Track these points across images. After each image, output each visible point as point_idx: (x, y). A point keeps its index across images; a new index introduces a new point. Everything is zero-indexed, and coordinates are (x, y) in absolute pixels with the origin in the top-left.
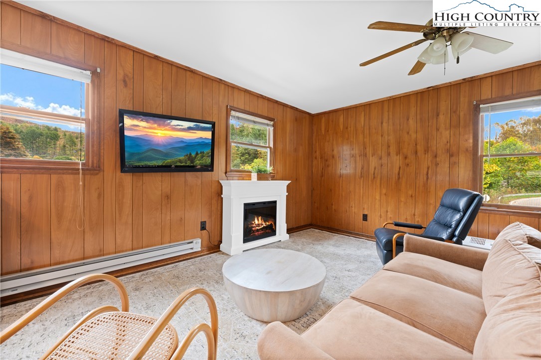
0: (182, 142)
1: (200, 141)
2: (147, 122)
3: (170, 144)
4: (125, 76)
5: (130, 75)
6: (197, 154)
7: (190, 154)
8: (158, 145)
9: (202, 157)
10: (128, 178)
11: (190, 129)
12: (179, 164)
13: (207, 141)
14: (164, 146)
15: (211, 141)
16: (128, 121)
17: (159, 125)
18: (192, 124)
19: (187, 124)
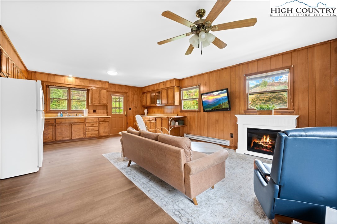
0: (217, 100)
1: (223, 98)
2: (207, 95)
3: (213, 101)
4: (205, 82)
5: (206, 82)
6: (223, 103)
7: (220, 104)
8: (210, 102)
9: (225, 104)
10: (206, 113)
11: (219, 94)
12: (217, 108)
13: (225, 97)
14: (212, 102)
15: (227, 97)
16: (203, 97)
17: (210, 96)
18: (219, 92)
19: (217, 93)
